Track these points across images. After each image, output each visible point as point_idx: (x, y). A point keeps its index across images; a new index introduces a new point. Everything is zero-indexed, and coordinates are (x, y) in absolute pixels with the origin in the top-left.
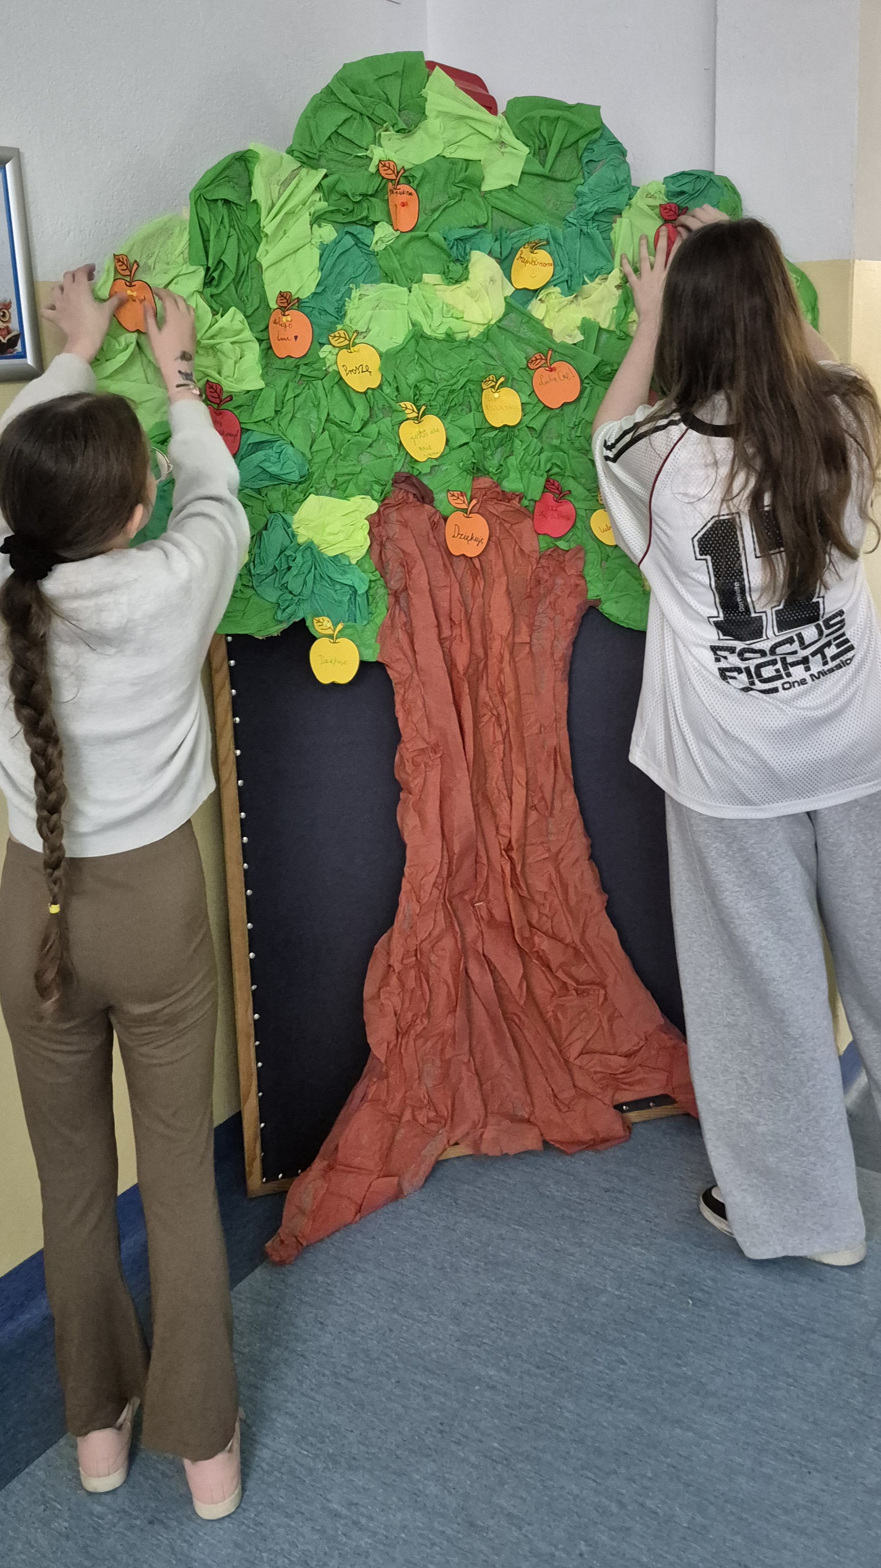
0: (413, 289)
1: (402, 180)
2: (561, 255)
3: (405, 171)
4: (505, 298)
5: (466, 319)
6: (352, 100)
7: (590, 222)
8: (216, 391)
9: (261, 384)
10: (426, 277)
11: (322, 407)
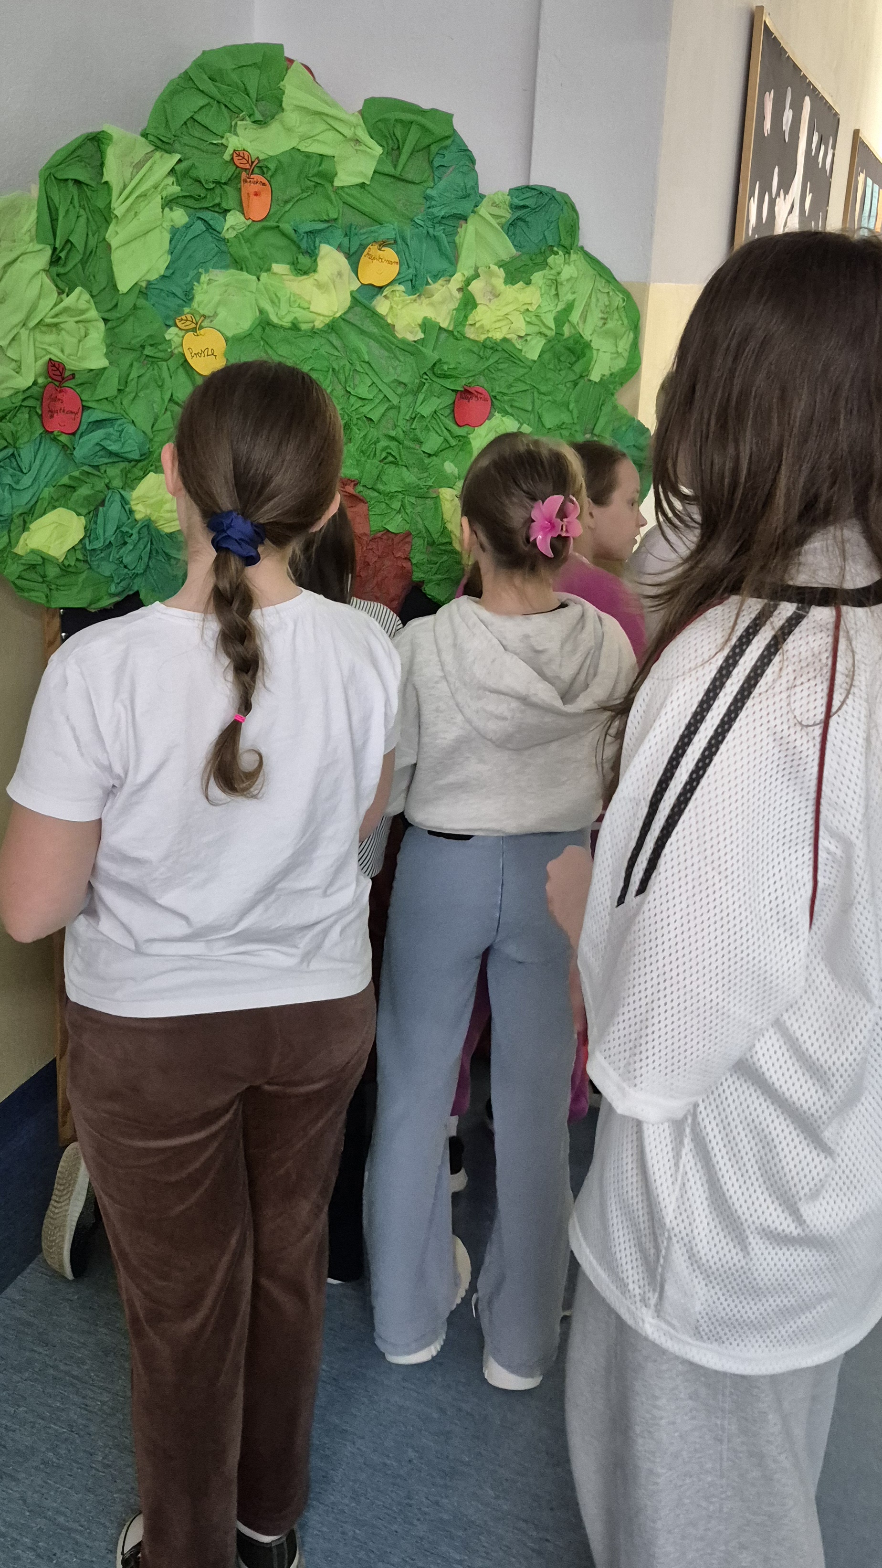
0: (261, 278)
1: (256, 170)
2: (407, 254)
3: (259, 161)
4: (352, 293)
5: (312, 309)
6: (209, 87)
7: (437, 225)
8: (58, 369)
9: (103, 363)
10: (277, 268)
11: (165, 387)
